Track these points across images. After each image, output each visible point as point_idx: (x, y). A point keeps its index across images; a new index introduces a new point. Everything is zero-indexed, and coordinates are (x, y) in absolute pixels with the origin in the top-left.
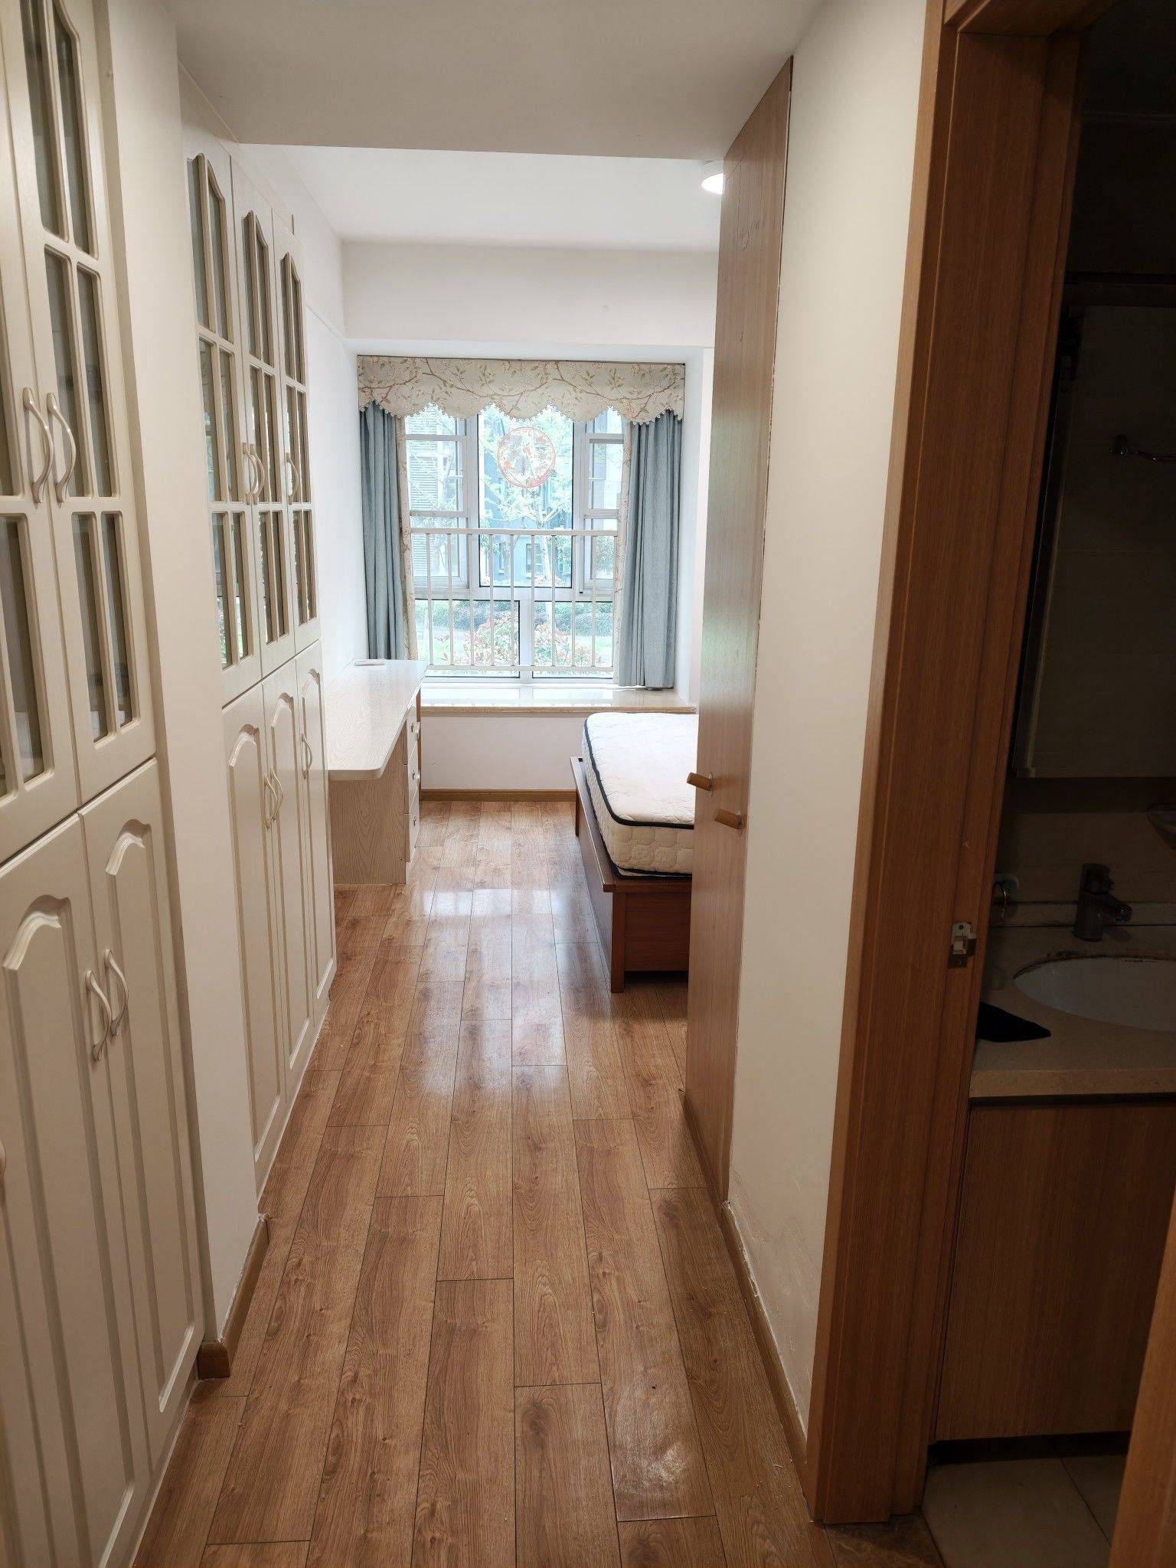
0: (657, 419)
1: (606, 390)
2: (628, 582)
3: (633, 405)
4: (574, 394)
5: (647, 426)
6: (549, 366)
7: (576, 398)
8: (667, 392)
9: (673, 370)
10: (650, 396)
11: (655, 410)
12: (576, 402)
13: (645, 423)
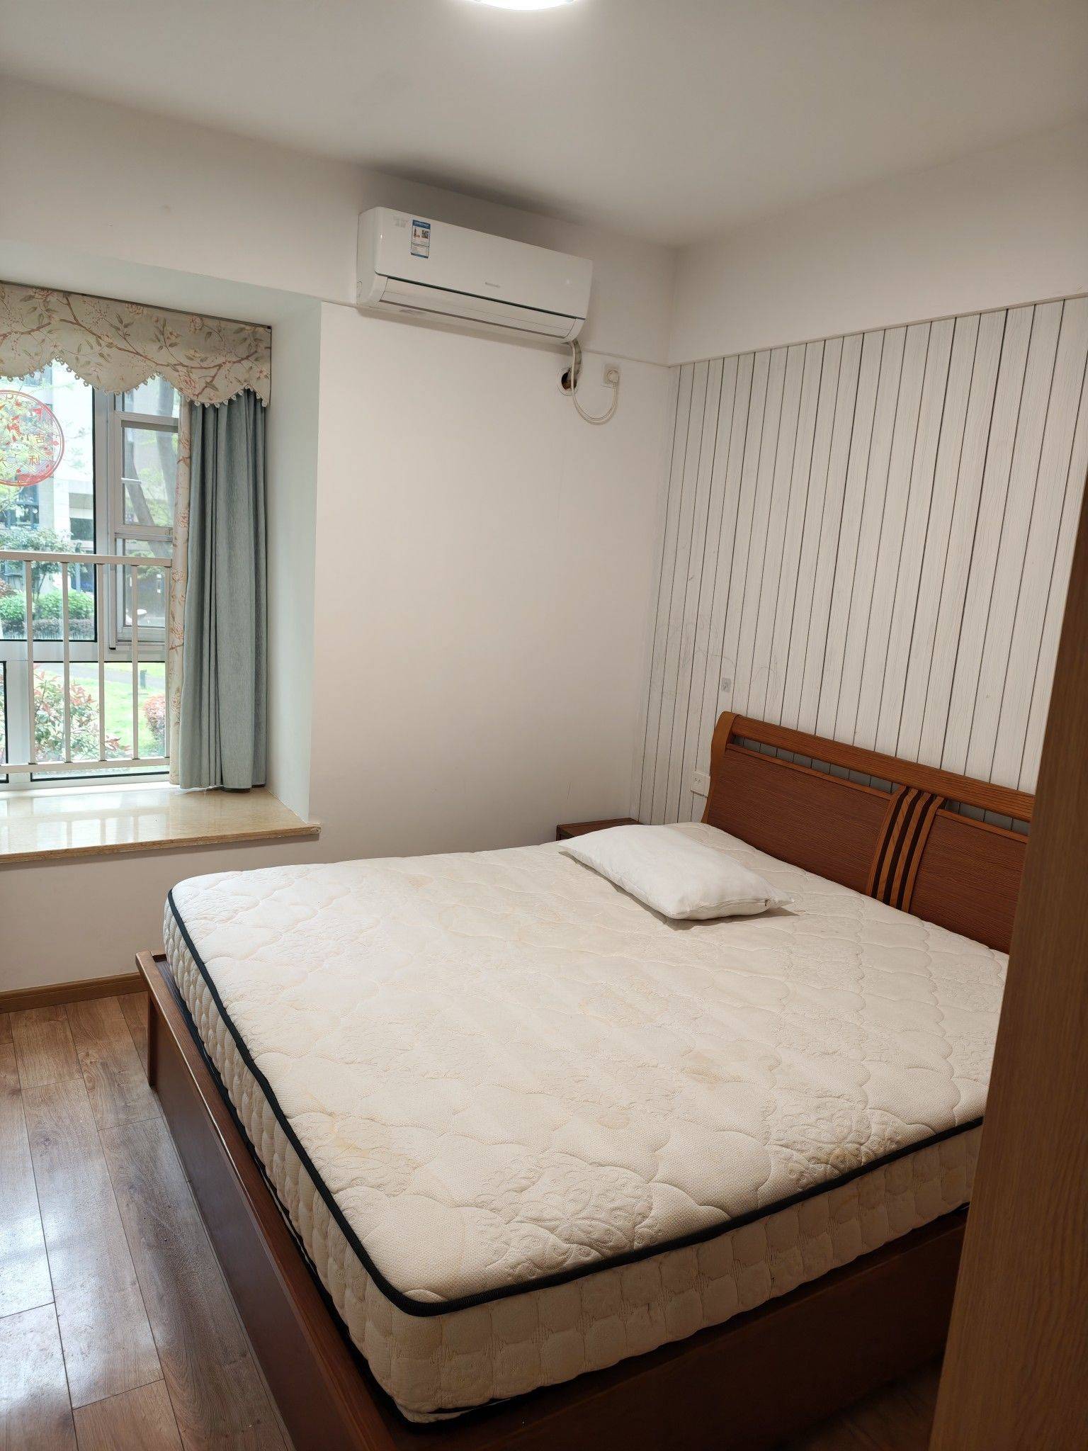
0: (230, 401)
1: (151, 349)
2: (192, 635)
3: (194, 376)
4: (97, 348)
5: (216, 410)
6: (53, 299)
7: (101, 355)
8: (246, 364)
9: (254, 333)
10: (220, 366)
11: (226, 389)
12: (101, 360)
13: (213, 406)
